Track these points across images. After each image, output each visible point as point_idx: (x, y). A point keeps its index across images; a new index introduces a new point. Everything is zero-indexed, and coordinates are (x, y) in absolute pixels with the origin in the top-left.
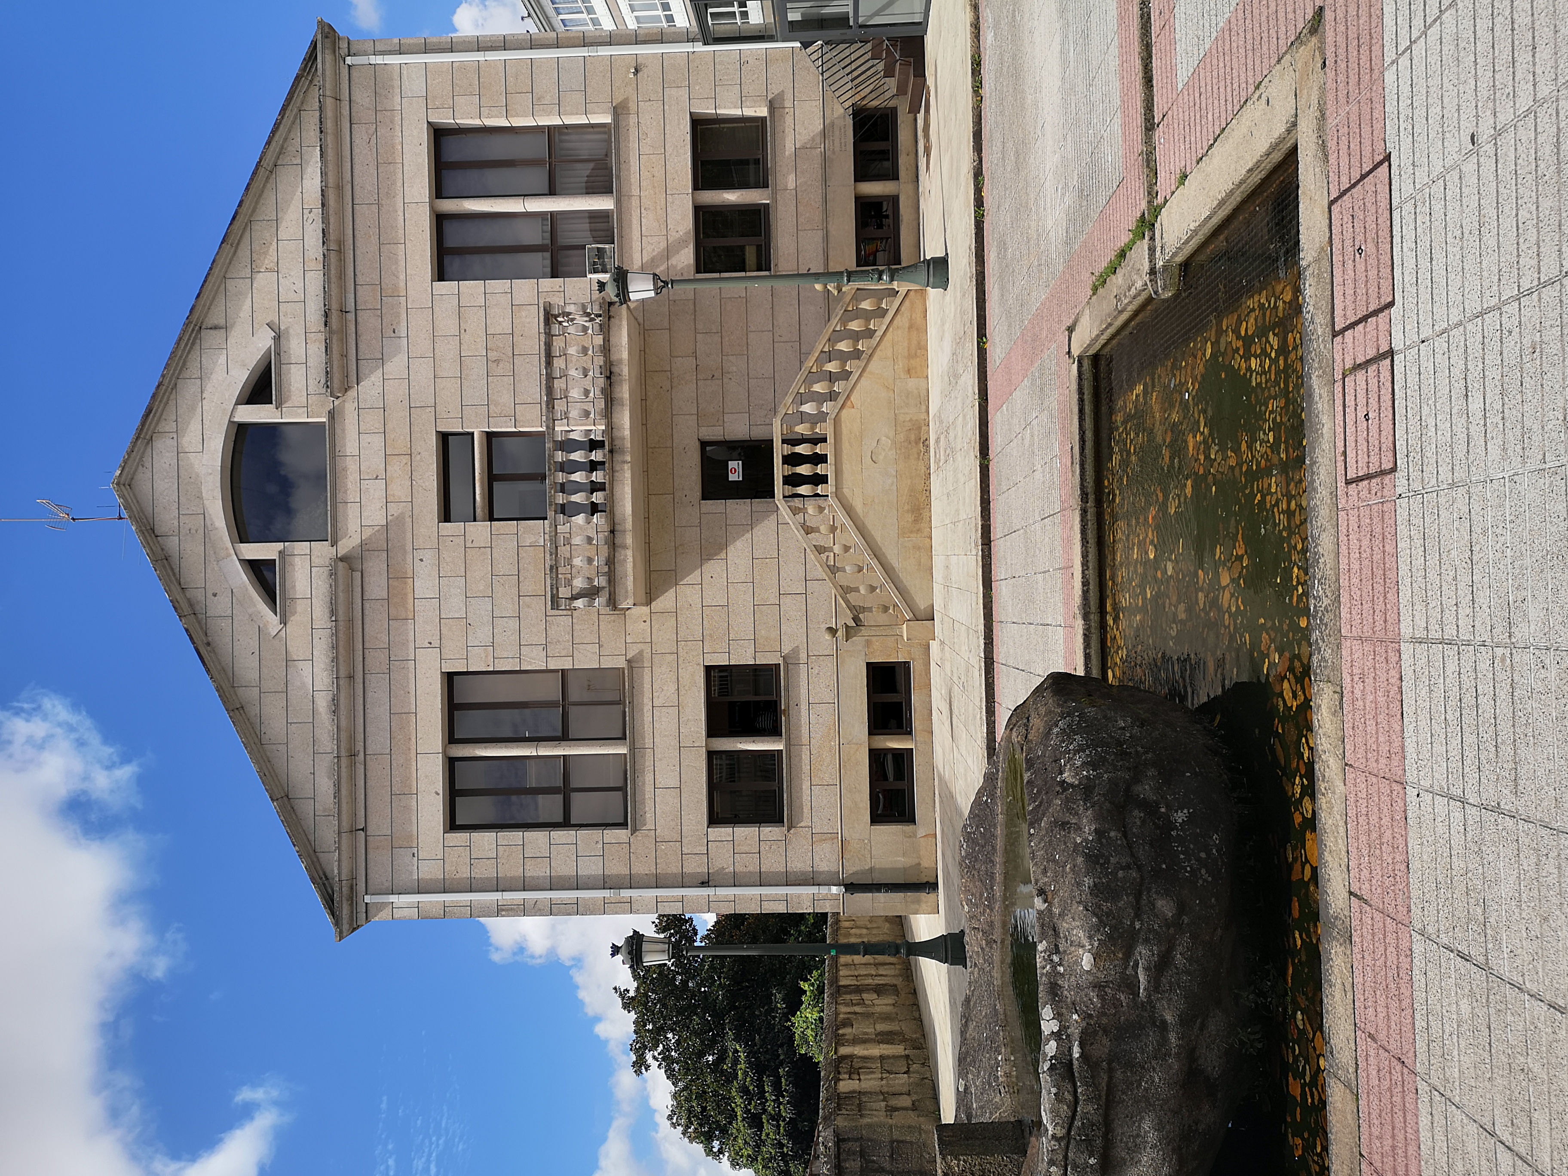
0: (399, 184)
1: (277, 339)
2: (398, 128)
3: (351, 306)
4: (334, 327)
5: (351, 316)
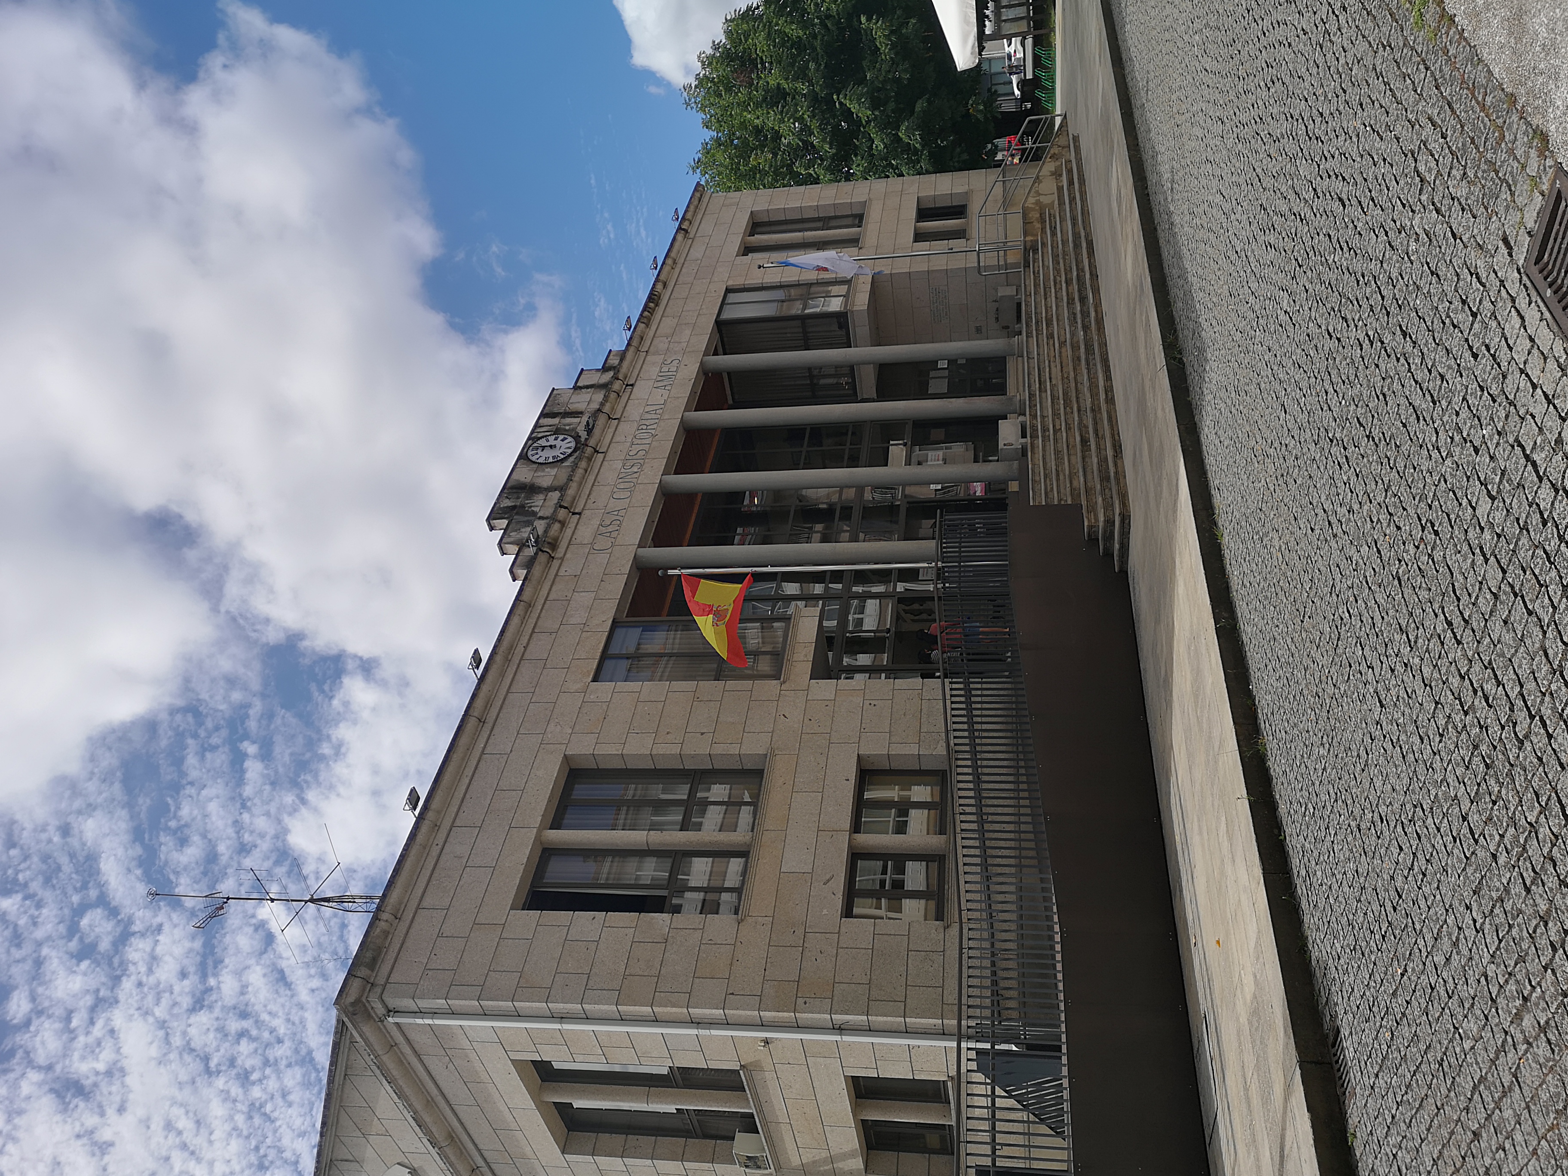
0: (497, 1096)
1: (413, 1172)
2: (477, 1061)
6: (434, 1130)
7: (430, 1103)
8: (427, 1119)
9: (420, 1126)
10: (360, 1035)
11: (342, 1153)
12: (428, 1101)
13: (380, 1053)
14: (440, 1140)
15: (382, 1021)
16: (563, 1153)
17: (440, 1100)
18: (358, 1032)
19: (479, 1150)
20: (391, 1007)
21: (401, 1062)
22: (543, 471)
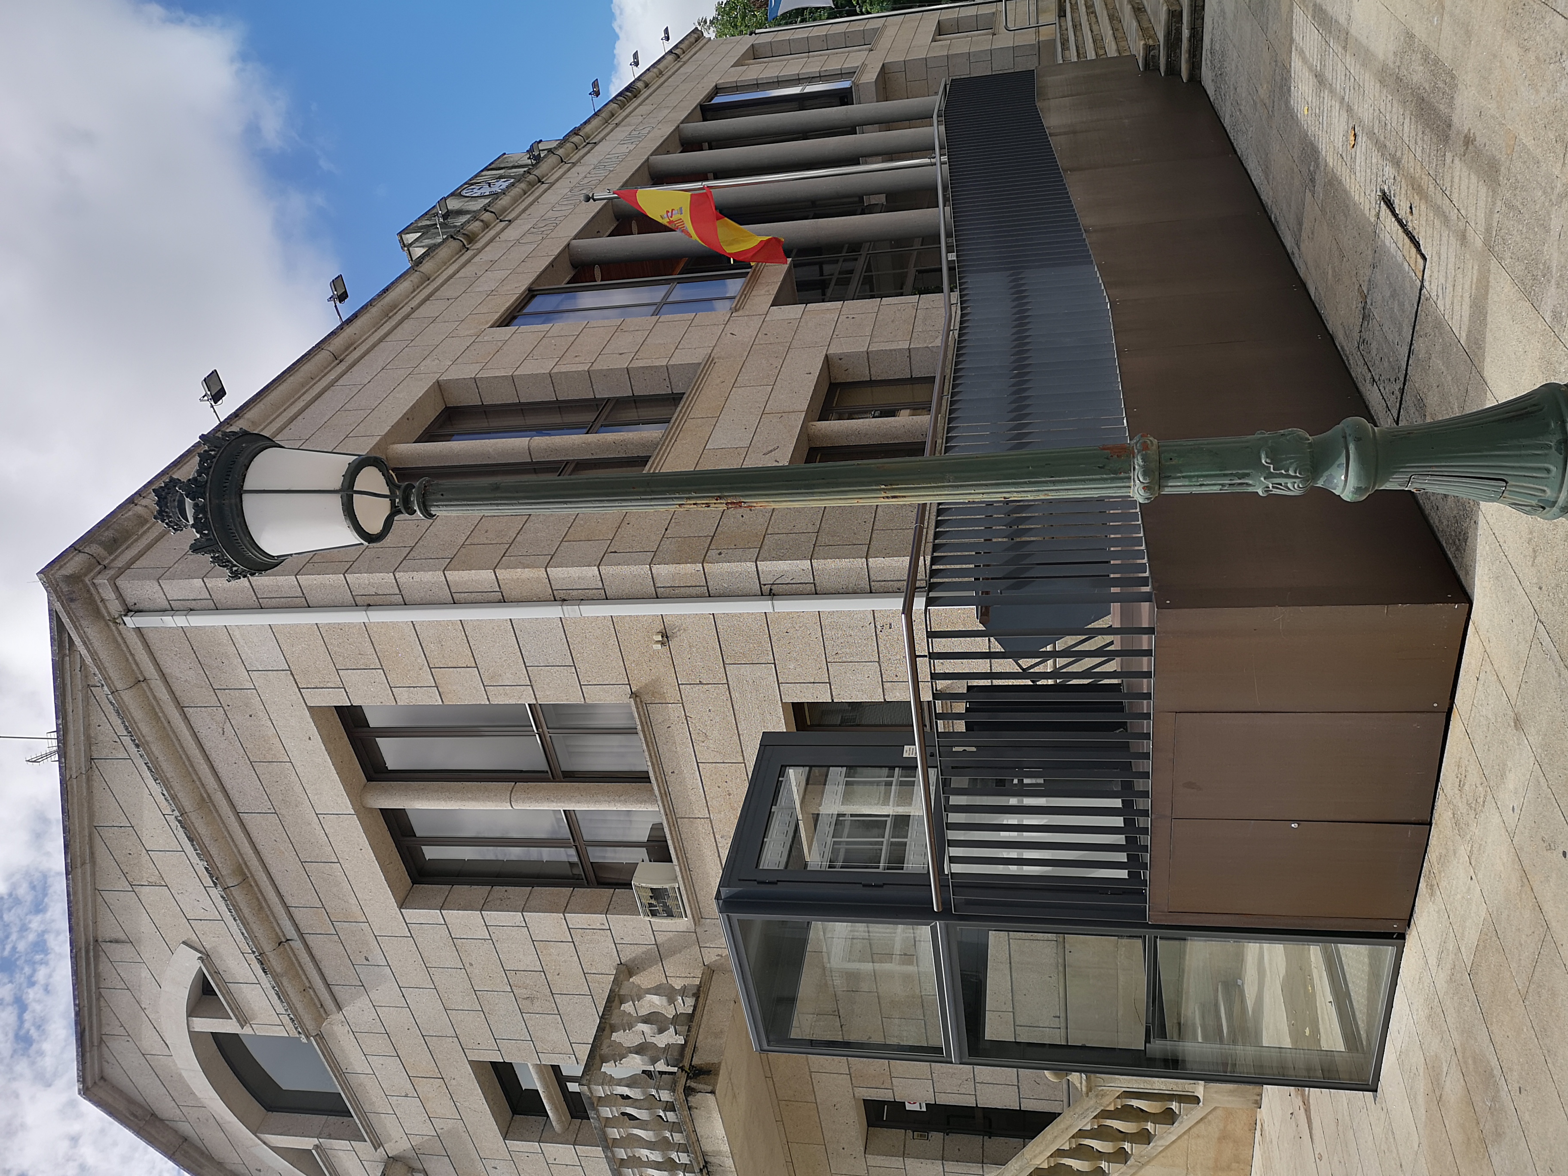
0: (298, 789)
1: (206, 957)
2: (262, 714)
3: (291, 933)
4: (279, 970)
5: (297, 944)
6: (214, 851)
7: (205, 802)
8: (202, 828)
9: (191, 840)
10: (85, 643)
11: (108, 928)
12: (203, 799)
13: (119, 685)
14: (224, 873)
15: (114, 621)
16: (401, 906)
17: (219, 797)
18: (81, 637)
19: (287, 908)
20: (130, 601)
21: (155, 713)
22: (477, 201)
